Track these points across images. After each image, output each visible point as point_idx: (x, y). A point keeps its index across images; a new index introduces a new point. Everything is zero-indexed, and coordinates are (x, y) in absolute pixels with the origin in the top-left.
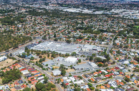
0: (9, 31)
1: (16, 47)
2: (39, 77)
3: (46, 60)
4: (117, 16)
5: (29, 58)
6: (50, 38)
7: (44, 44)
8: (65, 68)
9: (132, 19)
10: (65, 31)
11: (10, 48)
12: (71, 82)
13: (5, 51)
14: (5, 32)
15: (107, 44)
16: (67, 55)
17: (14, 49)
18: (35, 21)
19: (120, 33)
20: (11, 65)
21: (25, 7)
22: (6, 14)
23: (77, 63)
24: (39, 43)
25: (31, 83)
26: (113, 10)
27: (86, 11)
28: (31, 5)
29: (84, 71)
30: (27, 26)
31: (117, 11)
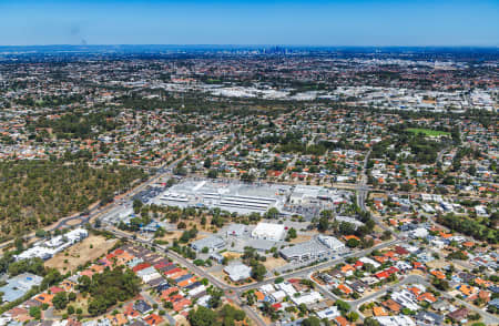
0: (79, 155)
1: (107, 200)
2: (191, 287)
3: (198, 235)
4: (354, 104)
5: (149, 231)
6: (194, 170)
7: (183, 188)
8: (257, 258)
9: (396, 112)
10: (230, 149)
11: (91, 202)
12: (287, 299)
13: (77, 214)
14: (68, 157)
15: (353, 182)
16: (254, 219)
17: (101, 205)
18: (145, 123)
19: (378, 151)
20: (104, 255)
21: (109, 89)
22: (63, 107)
23: (287, 240)
24: (169, 184)
25: (172, 308)
26: (340, 90)
27: (271, 93)
28: (125, 80)
29: (312, 264)
30: (127, 139)
31: (350, 92)
